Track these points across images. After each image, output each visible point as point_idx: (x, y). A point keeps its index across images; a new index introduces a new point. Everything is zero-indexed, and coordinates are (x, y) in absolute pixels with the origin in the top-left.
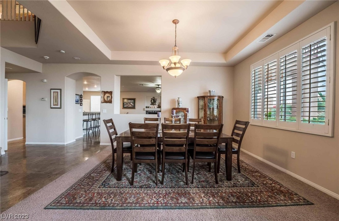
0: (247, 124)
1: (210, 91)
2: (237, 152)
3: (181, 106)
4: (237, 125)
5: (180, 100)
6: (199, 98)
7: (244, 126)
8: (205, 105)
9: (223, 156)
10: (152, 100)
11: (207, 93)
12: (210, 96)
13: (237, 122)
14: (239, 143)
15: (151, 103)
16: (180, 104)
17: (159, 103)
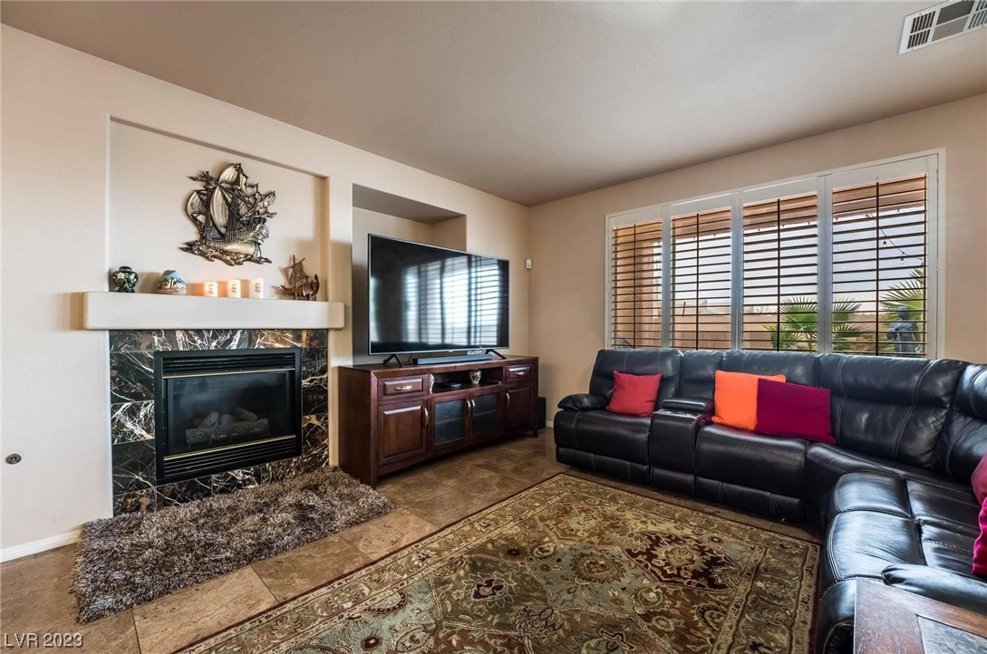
15: (192, 234)
17: (302, 244)
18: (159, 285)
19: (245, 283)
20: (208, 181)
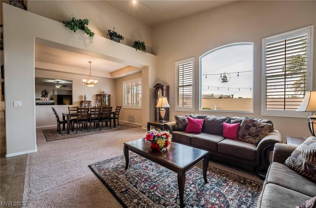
0: (120, 107)
1: (104, 92)
2: (118, 118)
3: (87, 100)
4: (117, 108)
5: (86, 96)
6: (97, 95)
7: (120, 108)
8: (101, 99)
9: (112, 120)
10: (43, 93)
11: (102, 92)
12: (104, 95)
13: (117, 107)
14: (118, 115)
15: (42, 96)
16: (86, 99)
17: (52, 95)
18: (39, 99)
19: (46, 99)
20: (43, 91)
